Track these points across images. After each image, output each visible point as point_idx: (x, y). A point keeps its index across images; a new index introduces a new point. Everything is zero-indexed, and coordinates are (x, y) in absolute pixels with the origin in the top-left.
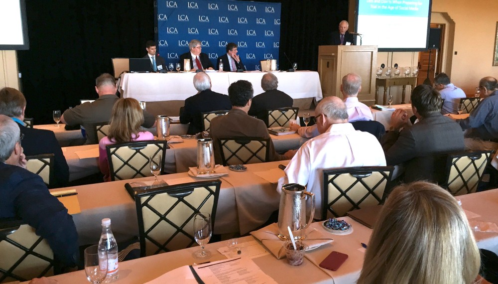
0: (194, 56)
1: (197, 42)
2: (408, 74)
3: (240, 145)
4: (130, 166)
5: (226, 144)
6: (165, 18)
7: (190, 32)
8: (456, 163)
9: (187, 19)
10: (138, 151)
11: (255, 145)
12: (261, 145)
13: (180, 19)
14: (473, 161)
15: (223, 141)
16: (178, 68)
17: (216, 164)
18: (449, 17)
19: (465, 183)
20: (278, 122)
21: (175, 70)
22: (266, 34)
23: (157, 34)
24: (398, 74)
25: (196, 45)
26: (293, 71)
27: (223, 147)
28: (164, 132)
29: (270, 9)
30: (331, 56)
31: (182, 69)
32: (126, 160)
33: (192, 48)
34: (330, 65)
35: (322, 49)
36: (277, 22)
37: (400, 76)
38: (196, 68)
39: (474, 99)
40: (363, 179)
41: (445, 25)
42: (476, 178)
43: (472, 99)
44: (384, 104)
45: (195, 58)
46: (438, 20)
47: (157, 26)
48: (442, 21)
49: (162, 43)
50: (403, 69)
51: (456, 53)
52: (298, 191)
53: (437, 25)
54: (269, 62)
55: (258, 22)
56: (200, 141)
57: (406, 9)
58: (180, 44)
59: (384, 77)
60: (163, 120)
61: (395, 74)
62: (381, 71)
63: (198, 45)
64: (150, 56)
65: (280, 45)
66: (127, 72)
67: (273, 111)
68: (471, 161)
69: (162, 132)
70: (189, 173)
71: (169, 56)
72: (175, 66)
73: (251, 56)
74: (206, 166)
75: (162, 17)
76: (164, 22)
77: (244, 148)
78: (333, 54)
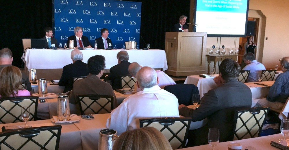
0: (78, 38)
1: (79, 28)
2: (231, 53)
3: (93, 101)
4: (11, 114)
5: (83, 99)
6: (60, 12)
7: (77, 21)
8: (241, 116)
9: (75, 12)
10: (17, 104)
11: (103, 101)
12: (107, 101)
13: (70, 12)
14: (254, 115)
15: (80, 98)
16: (65, 46)
17: (71, 113)
18: (262, 13)
19: (249, 131)
20: (128, 85)
21: (63, 48)
22: (131, 23)
23: (54, 23)
24: (224, 53)
25: (79, 30)
26: (147, 49)
27: (81, 101)
28: (43, 90)
29: (134, 6)
30: (174, 39)
31: (68, 47)
32: (8, 110)
33: (76, 33)
34: (173, 45)
35: (168, 34)
36: (138, 16)
37: (226, 54)
38: (79, 46)
39: (271, 71)
40: (168, 126)
41: (259, 19)
42: (257, 127)
43: (270, 71)
44: (208, 74)
45: (78, 39)
46: (254, 15)
47: (54, 17)
48: (257, 16)
49: (57, 29)
50: (228, 49)
51: (267, 39)
52: (111, 134)
53: (254, 19)
54: (130, 43)
55: (125, 15)
56: (60, 97)
57: (231, 7)
58: (70, 30)
59: (214, 54)
60: (43, 82)
61: (222, 53)
62: (212, 51)
63: (81, 30)
64: (47, 37)
65: (141, 31)
66: (29, 48)
67: (125, 77)
68: (252, 115)
69: (42, 90)
70: (52, 120)
71: (62, 38)
72: (63, 45)
73: (120, 39)
74: (64, 115)
75: (57, 11)
76: (59, 14)
77: (95, 102)
78: (175, 38)
